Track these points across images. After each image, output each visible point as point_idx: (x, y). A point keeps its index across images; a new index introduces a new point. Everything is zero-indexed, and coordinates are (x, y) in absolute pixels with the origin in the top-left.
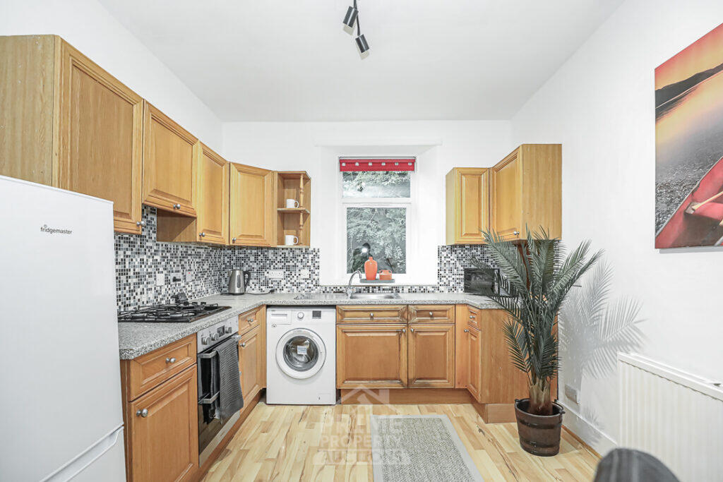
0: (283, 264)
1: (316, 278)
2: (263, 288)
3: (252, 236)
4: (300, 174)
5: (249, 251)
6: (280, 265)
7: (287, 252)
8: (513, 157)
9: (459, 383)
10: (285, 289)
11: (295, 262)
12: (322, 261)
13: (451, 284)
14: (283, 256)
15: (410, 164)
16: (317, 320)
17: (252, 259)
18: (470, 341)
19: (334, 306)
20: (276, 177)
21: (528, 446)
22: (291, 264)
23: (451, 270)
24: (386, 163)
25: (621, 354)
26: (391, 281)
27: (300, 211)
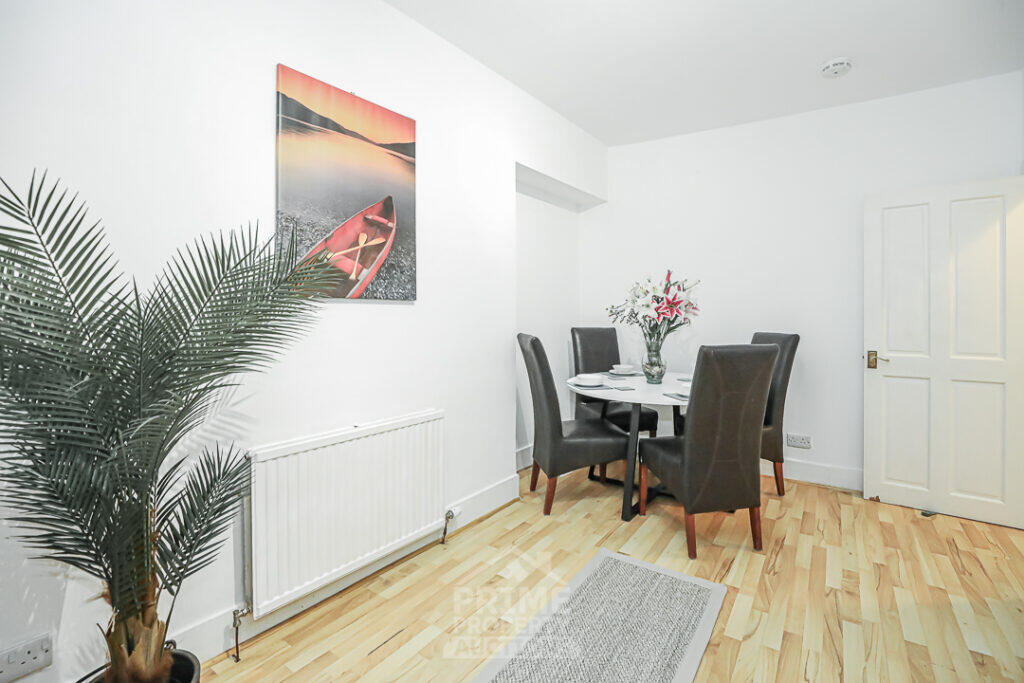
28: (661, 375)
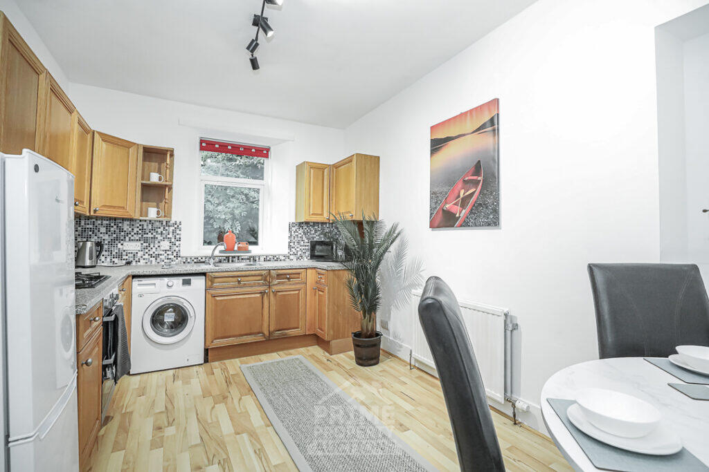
0: (140, 236)
1: (177, 249)
2: (116, 260)
3: (114, 207)
4: (167, 151)
5: (99, 222)
6: (137, 237)
7: (145, 224)
8: (349, 160)
9: (309, 330)
10: (142, 261)
11: (154, 234)
12: (183, 234)
13: (299, 253)
14: (140, 227)
15: (265, 152)
16: (187, 287)
17: (103, 230)
18: (317, 295)
19: (204, 274)
20: (141, 151)
21: (361, 362)
22: (150, 235)
23: (299, 243)
24: (244, 149)
25: (413, 291)
26: (249, 252)
27: (166, 186)
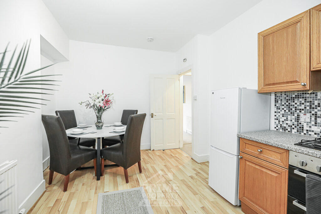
28: (102, 126)
